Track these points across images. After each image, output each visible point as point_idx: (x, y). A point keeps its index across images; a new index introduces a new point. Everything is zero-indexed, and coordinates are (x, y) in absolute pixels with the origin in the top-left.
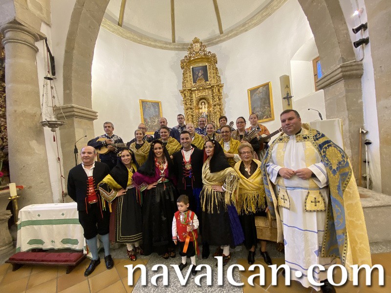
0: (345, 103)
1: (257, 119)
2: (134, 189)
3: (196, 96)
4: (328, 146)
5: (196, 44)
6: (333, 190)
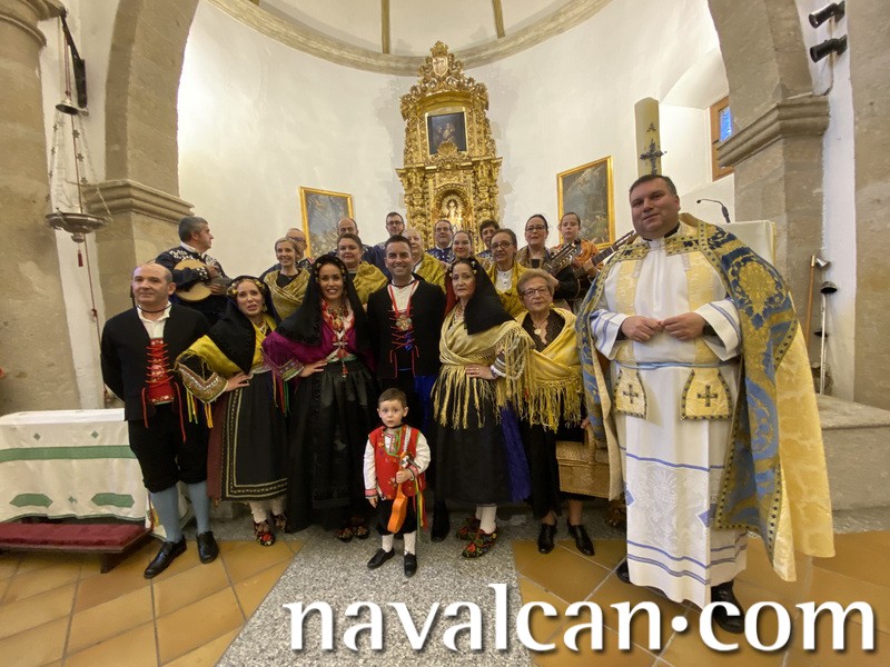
0: (783, 196)
1: (577, 227)
2: (269, 374)
3: (435, 185)
4: (745, 260)
5: (440, 59)
6: (753, 365)
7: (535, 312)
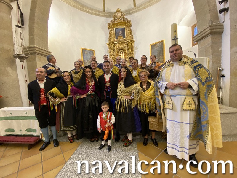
0: (211, 51)
1: (155, 58)
2: (72, 98)
3: (117, 47)
4: (200, 68)
5: (118, 13)
6: (202, 96)
7: (143, 82)
